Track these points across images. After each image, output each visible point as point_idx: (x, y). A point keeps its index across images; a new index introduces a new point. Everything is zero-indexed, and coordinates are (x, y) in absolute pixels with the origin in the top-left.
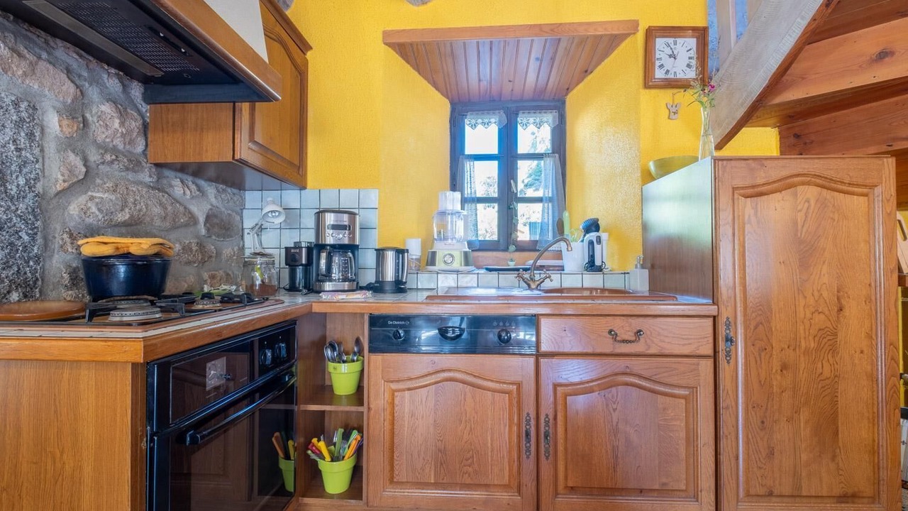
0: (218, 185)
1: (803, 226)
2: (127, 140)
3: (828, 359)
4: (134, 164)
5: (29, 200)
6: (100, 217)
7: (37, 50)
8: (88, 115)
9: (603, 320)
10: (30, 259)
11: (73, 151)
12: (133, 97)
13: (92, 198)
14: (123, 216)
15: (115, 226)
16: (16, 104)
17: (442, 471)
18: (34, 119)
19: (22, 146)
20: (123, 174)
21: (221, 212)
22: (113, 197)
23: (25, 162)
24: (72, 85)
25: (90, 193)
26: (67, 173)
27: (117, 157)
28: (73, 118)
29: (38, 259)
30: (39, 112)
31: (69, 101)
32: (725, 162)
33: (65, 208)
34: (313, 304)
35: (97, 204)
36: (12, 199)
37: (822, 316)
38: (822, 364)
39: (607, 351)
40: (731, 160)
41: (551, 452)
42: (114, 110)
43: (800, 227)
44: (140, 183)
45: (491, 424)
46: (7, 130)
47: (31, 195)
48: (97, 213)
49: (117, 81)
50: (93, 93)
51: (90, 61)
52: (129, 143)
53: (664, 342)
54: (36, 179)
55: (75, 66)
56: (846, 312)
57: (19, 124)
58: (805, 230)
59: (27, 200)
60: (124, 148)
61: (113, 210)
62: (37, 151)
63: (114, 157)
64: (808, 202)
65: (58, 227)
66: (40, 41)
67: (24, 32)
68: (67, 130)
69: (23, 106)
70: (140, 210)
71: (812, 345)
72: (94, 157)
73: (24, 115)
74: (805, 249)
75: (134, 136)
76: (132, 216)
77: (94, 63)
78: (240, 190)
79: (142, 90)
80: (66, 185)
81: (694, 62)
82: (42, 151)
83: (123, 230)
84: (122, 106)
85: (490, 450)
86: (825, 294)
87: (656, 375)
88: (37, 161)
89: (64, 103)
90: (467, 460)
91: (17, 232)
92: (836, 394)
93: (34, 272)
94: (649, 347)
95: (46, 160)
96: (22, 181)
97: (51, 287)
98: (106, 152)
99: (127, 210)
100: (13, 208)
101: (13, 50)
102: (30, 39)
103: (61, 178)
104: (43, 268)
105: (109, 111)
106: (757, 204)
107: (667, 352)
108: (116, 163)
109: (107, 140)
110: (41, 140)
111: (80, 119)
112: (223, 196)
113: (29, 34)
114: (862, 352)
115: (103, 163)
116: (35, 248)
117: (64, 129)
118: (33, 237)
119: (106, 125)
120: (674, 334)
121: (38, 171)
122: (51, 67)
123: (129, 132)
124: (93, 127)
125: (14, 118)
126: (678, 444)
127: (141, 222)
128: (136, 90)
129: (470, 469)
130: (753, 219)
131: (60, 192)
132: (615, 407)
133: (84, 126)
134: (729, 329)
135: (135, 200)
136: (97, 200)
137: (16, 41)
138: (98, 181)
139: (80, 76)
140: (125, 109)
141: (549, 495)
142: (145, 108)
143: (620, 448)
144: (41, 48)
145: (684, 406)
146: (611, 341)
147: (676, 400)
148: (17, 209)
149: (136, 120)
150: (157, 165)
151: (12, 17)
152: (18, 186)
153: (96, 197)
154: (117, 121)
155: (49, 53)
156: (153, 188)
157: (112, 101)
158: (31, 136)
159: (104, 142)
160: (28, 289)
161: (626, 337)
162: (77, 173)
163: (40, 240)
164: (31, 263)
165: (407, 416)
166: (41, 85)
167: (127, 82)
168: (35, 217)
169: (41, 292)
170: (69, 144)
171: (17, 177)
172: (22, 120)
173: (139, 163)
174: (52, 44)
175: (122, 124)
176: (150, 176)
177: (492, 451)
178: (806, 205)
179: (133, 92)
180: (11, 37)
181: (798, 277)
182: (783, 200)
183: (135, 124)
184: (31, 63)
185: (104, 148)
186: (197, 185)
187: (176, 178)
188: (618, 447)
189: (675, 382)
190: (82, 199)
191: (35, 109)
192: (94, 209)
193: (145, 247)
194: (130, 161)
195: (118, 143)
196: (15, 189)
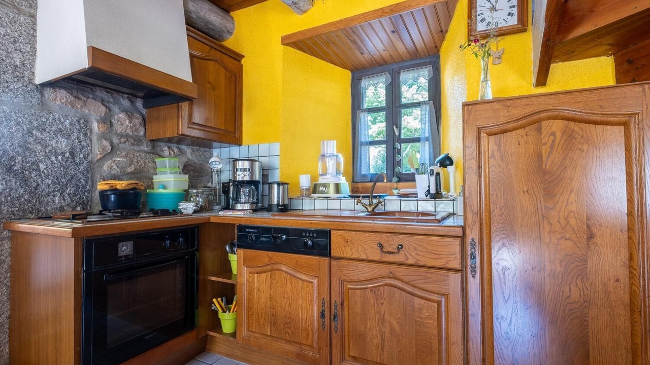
0: (193, 147)
1: (548, 158)
2: (134, 130)
3: (577, 284)
4: (137, 141)
5: (85, 164)
6: (118, 170)
7: (87, 94)
8: (113, 120)
9: (374, 235)
10: (85, 191)
11: (105, 139)
12: (138, 107)
13: (114, 161)
14: (130, 169)
15: (128, 174)
16: (78, 121)
17: (274, 329)
18: (87, 126)
19: (82, 140)
20: (132, 147)
21: (195, 163)
22: (125, 160)
23: (83, 147)
24: (104, 107)
25: (114, 159)
26: (101, 150)
27: (127, 139)
28: (105, 123)
29: (89, 192)
30: (90, 123)
31: (103, 115)
32: (470, 107)
33: (102, 167)
34: (211, 217)
35: (116, 164)
36: (77, 164)
37: (569, 243)
38: (570, 288)
39: (377, 258)
40: (476, 104)
41: (339, 328)
42: (125, 115)
43: (544, 159)
44: (142, 151)
45: (302, 303)
46: (75, 134)
47: (85, 162)
48: (117, 168)
49: (127, 100)
50: (115, 109)
51: (114, 93)
52: (135, 131)
53: (419, 255)
54: (88, 154)
55: (106, 97)
56: (598, 240)
57: (80, 130)
58: (549, 162)
59: (84, 165)
60: (133, 134)
61: (125, 166)
62: (88, 141)
63: (126, 140)
64: (554, 135)
65: (98, 176)
66: (89, 90)
67: (81, 87)
68: (101, 129)
69: (82, 121)
70: (140, 165)
71: (559, 269)
72: (116, 141)
73: (82, 125)
74: (550, 180)
75: (138, 127)
76: (135, 169)
77: (115, 95)
78: (210, 148)
79: (142, 102)
80: (102, 156)
81: (515, 11)
82: (91, 141)
83: (132, 176)
84: (130, 113)
85: (300, 320)
86: (573, 222)
87: (413, 281)
88: (89, 146)
89: (101, 117)
90: (288, 324)
91: (79, 180)
92: (586, 318)
93: (87, 198)
94: (407, 259)
95: (93, 145)
96: (81, 156)
97: (95, 205)
98: (121, 137)
99: (133, 166)
100: (77, 168)
101: (76, 97)
102: (84, 90)
103: (98, 153)
104: (91, 196)
105: (123, 117)
106: (500, 141)
107: (421, 263)
108: (127, 142)
109: (123, 131)
110: (90, 136)
111: (109, 123)
112: (196, 153)
113: (84, 88)
114: (617, 280)
115: (120, 143)
116: (88, 187)
117: (100, 129)
118: (87, 182)
119: (122, 124)
120: (428, 249)
121: (89, 150)
122: (94, 101)
123: (135, 125)
124: (115, 126)
125: (78, 128)
126: (432, 339)
127: (142, 171)
128: (139, 103)
129: (289, 331)
130: (496, 154)
131: (99, 159)
132: (382, 301)
133: (111, 126)
134: (474, 249)
135: (138, 160)
136: (116, 162)
137: (77, 93)
138: (118, 152)
139: (108, 102)
140: (132, 114)
141: (337, 358)
142: (144, 111)
143: (386, 334)
144: (89, 93)
145: (436, 309)
146: (379, 251)
147: (430, 303)
148: (79, 169)
149: (138, 119)
150: (152, 141)
151: (75, 82)
152: (80, 158)
153: (116, 161)
154: (128, 121)
155: (93, 94)
156: (149, 153)
157: (124, 111)
158: (85, 135)
159: (121, 132)
160: (85, 205)
161: (390, 250)
162: (107, 149)
163: (90, 183)
164: (86, 194)
165: (255, 289)
166: (89, 110)
167: (134, 100)
168: (87, 172)
169: (90, 207)
170: (103, 136)
171: (80, 154)
172: (81, 128)
173: (140, 141)
174: (94, 90)
175: (130, 122)
176: (147, 147)
177: (302, 321)
178: (552, 138)
179: (138, 104)
180: (75, 91)
181: (543, 205)
182: (526, 135)
183: (138, 121)
184: (84, 101)
185: (121, 136)
186: (179, 149)
187: (166, 146)
188: (384, 333)
189: (428, 288)
190: (110, 162)
191: (87, 122)
192: (115, 167)
193: (124, 185)
194: (135, 140)
195: (129, 132)
196: (78, 160)
